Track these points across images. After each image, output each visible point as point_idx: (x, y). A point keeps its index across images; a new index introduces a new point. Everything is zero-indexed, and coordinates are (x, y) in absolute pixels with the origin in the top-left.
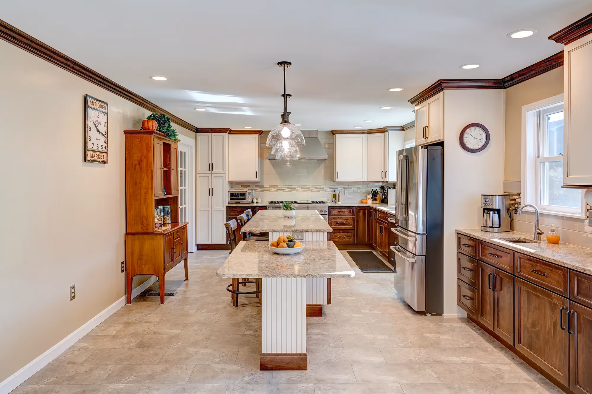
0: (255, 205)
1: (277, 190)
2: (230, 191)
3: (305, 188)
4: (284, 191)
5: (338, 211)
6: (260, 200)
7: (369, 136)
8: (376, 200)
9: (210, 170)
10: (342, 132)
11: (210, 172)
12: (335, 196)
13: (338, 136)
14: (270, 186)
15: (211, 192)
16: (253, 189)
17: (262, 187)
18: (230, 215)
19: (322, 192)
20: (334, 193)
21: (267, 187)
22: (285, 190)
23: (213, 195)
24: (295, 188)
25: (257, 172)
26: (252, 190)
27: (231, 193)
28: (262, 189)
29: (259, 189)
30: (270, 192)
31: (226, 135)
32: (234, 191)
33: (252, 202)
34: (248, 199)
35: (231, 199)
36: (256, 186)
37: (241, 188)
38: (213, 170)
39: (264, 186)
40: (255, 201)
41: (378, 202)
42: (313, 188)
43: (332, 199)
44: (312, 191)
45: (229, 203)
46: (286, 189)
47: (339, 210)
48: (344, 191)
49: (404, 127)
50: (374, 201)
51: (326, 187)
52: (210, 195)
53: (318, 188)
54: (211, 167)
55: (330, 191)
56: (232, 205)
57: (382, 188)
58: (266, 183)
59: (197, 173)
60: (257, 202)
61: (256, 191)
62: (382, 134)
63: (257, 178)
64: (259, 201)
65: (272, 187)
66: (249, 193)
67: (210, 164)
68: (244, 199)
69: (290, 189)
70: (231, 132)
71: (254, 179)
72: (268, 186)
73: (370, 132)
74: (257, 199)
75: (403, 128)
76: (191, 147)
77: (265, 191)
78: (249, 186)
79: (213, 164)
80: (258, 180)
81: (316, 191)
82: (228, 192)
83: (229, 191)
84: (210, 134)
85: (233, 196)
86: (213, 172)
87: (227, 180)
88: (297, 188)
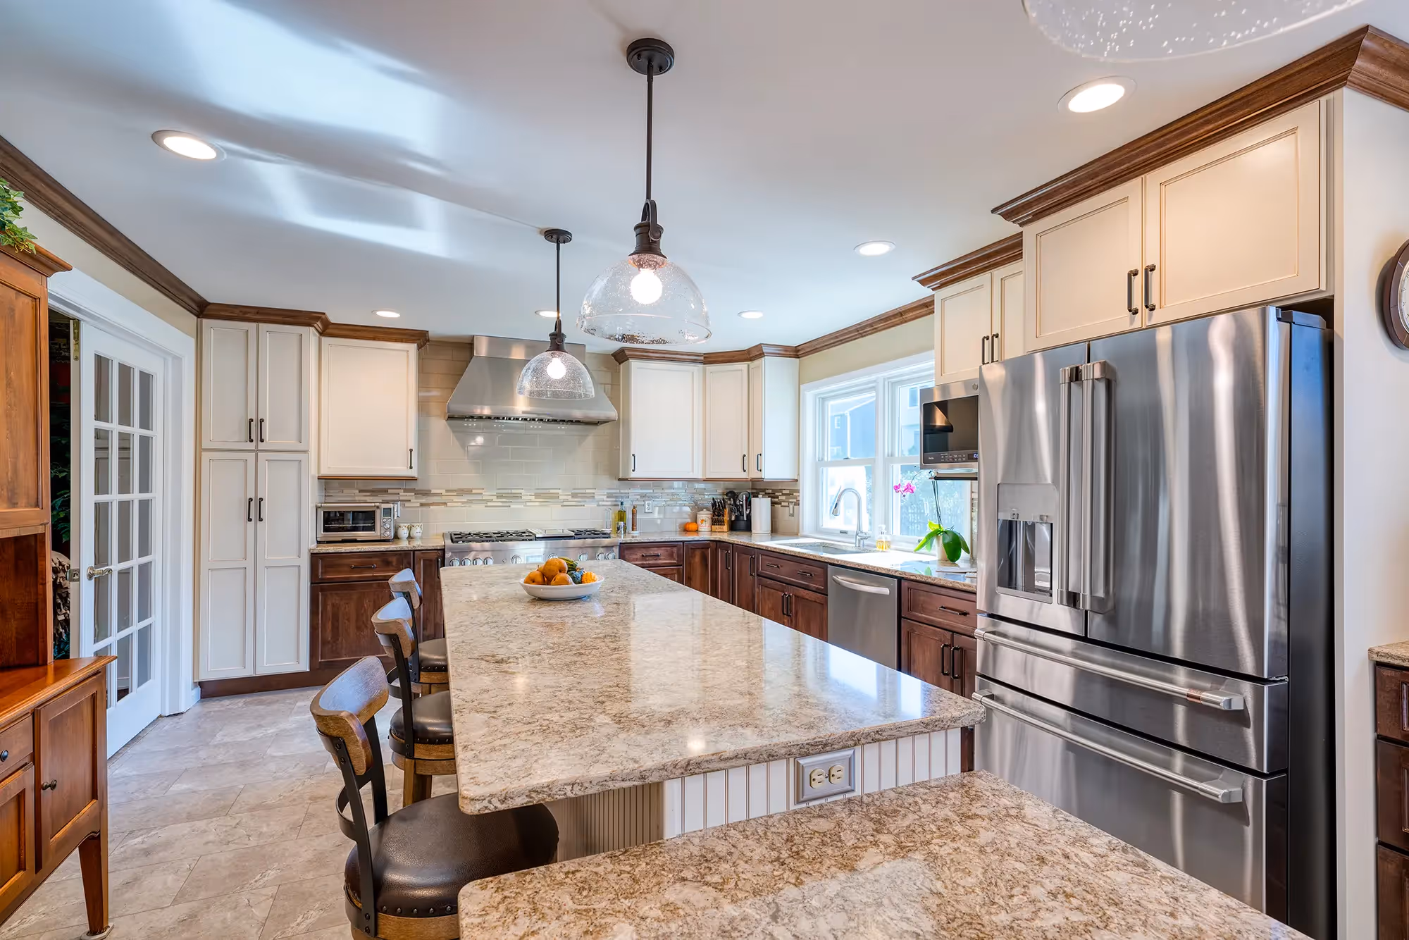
0: (404, 545)
1: (470, 501)
2: (324, 507)
3: (546, 496)
4: (489, 504)
5: (643, 556)
6: (419, 530)
7: (707, 368)
8: (721, 522)
9: (251, 441)
10: (646, 355)
11: (252, 446)
12: (621, 516)
13: (635, 364)
14: (447, 491)
15: (254, 510)
16: (398, 501)
17: (426, 493)
18: (323, 581)
19: (590, 505)
20: (619, 508)
21: (440, 495)
22: (491, 501)
23: (261, 520)
24: (517, 497)
25: (411, 450)
26: (394, 502)
27: (324, 512)
28: (424, 501)
29: (416, 502)
30: (447, 508)
31: (310, 334)
32: (335, 505)
33: (396, 537)
34: (383, 527)
35: (326, 530)
36: (406, 491)
37: (357, 498)
38: (262, 441)
39: (431, 491)
40: (403, 532)
41: (725, 528)
42: (565, 497)
43: (618, 524)
44: (565, 503)
45: (319, 542)
46: (495, 498)
47: (645, 552)
48: (643, 503)
49: (798, 351)
50: (717, 526)
51: (601, 495)
52: (250, 520)
53: (579, 495)
54: (254, 429)
55: (609, 503)
56: (331, 549)
57: (729, 495)
58: (436, 484)
59: (199, 450)
60: (410, 538)
61: (407, 504)
62: (742, 366)
63: (411, 468)
64: (417, 532)
65: (455, 494)
66: (388, 512)
67: (251, 420)
68: (372, 528)
69: (504, 500)
70: (329, 329)
71: (402, 471)
72: (443, 492)
73: (710, 359)
74: (410, 529)
75: (796, 352)
76: (178, 359)
77: (433, 504)
78: (385, 491)
79: (262, 421)
80: (413, 473)
81: (574, 503)
82: (317, 508)
83: (319, 505)
84: (254, 325)
85: (331, 520)
86: (261, 446)
87: (314, 472)
88: (524, 497)
